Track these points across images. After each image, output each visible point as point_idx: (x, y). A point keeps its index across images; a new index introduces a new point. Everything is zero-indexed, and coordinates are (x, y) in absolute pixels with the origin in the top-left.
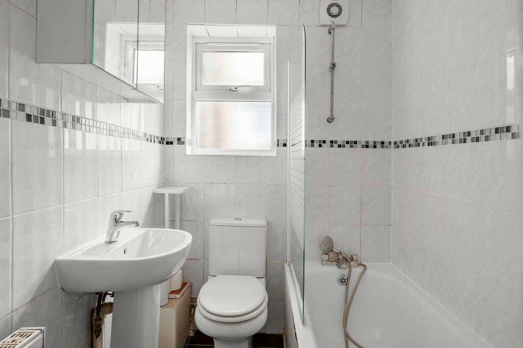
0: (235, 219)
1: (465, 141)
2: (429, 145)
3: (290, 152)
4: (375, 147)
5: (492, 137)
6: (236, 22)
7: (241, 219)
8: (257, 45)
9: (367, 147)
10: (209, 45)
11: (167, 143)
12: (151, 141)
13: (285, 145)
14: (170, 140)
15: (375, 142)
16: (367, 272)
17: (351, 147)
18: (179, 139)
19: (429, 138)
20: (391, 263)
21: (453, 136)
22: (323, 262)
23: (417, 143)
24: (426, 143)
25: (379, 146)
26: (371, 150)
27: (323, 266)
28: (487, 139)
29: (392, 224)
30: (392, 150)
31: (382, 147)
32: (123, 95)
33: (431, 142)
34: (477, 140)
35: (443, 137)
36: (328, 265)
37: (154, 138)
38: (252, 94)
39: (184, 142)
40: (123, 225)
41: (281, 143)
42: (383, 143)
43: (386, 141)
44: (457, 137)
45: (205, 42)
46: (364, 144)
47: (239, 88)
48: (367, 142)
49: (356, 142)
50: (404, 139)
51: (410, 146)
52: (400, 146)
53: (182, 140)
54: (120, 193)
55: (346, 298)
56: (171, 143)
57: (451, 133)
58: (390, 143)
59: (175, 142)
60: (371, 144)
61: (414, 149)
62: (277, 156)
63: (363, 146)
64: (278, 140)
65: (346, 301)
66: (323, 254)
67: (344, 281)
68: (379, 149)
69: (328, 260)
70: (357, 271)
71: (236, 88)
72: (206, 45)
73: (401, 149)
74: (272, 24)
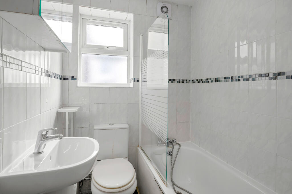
0: (110, 125)
1: (239, 80)
2: (215, 82)
3: (141, 85)
4: (183, 82)
5: (257, 79)
6: (110, 9)
7: (113, 125)
8: (120, 24)
9: (179, 82)
10: (91, 20)
11: (64, 79)
12: (56, 78)
13: (138, 81)
14: (66, 77)
15: (183, 80)
16: (182, 147)
17: (172, 82)
18: (73, 77)
19: (215, 79)
20: (190, 141)
21: (232, 78)
22: (158, 145)
23: (208, 81)
24: (214, 81)
25: (185, 82)
26: (181, 84)
27: (159, 147)
28: (253, 79)
29: (191, 121)
30: (191, 84)
31: (186, 82)
32: (42, 45)
33: (217, 80)
34: (247, 80)
35: (225, 78)
36: (162, 146)
37: (58, 76)
38: (117, 52)
39: (76, 79)
40: (48, 139)
41: (136, 80)
42: (187, 80)
43: (188, 79)
44: (234, 79)
45: (89, 18)
46: (178, 81)
47: (109, 48)
48: (179, 80)
49: (174, 80)
50: (199, 79)
51: (203, 82)
52: (196, 82)
53: (75, 77)
54: (40, 114)
55: (172, 163)
56: (67, 79)
57: (230, 76)
58: (190, 80)
59: (70, 78)
60: (181, 81)
61: (206, 84)
62: (133, 87)
63: (177, 82)
64: (134, 78)
65: (172, 165)
66: (158, 140)
67: (170, 154)
68: (185, 84)
69: (161, 144)
70: (176, 147)
71: (107, 48)
72: (89, 20)
73: (197, 84)
74: (131, 12)
